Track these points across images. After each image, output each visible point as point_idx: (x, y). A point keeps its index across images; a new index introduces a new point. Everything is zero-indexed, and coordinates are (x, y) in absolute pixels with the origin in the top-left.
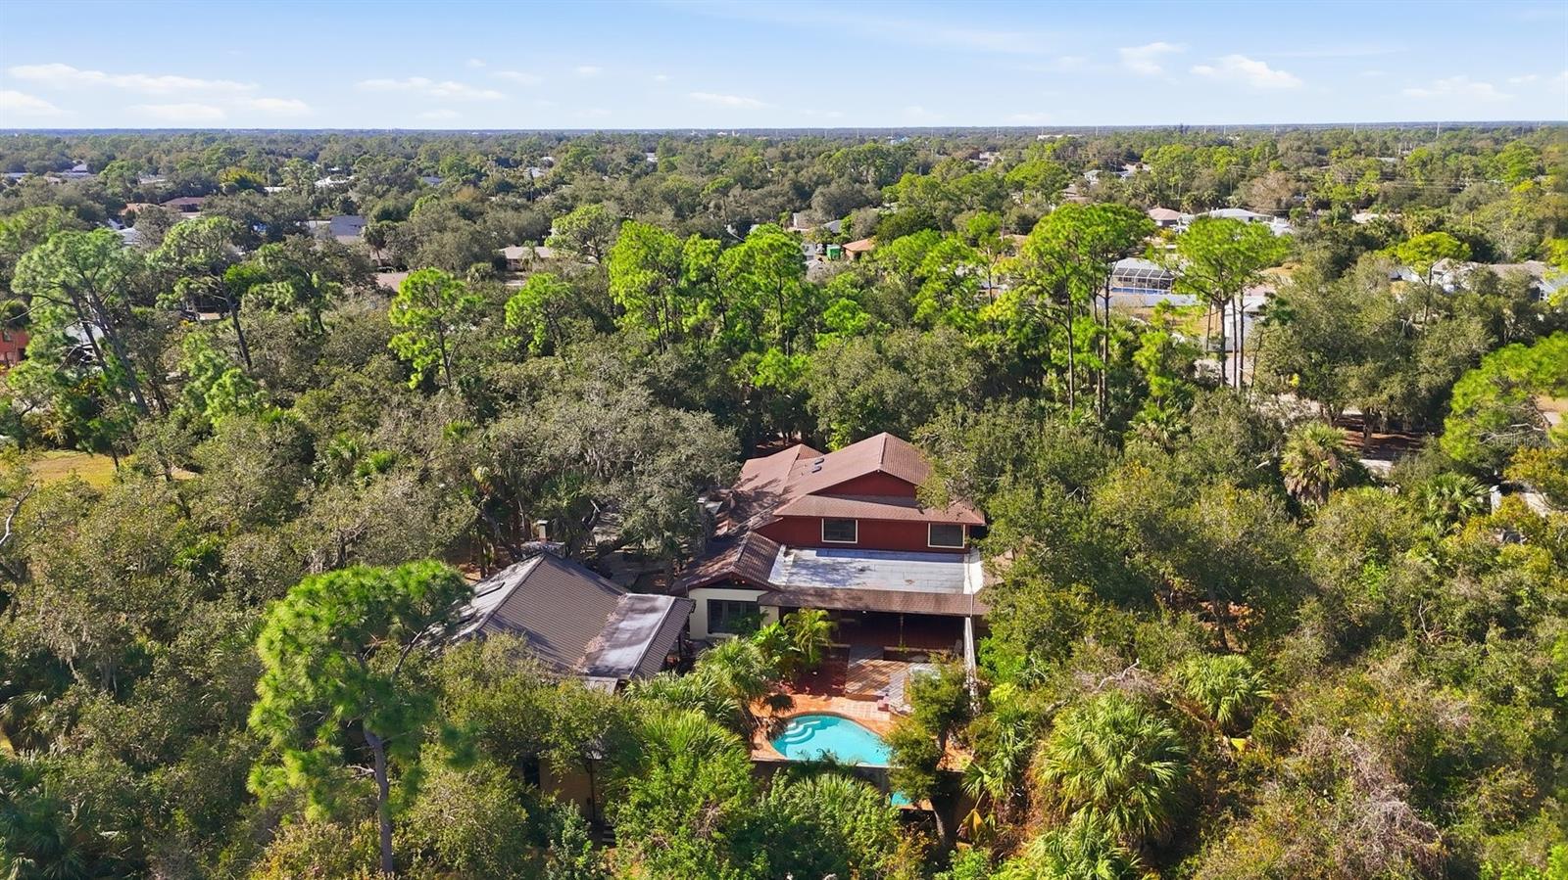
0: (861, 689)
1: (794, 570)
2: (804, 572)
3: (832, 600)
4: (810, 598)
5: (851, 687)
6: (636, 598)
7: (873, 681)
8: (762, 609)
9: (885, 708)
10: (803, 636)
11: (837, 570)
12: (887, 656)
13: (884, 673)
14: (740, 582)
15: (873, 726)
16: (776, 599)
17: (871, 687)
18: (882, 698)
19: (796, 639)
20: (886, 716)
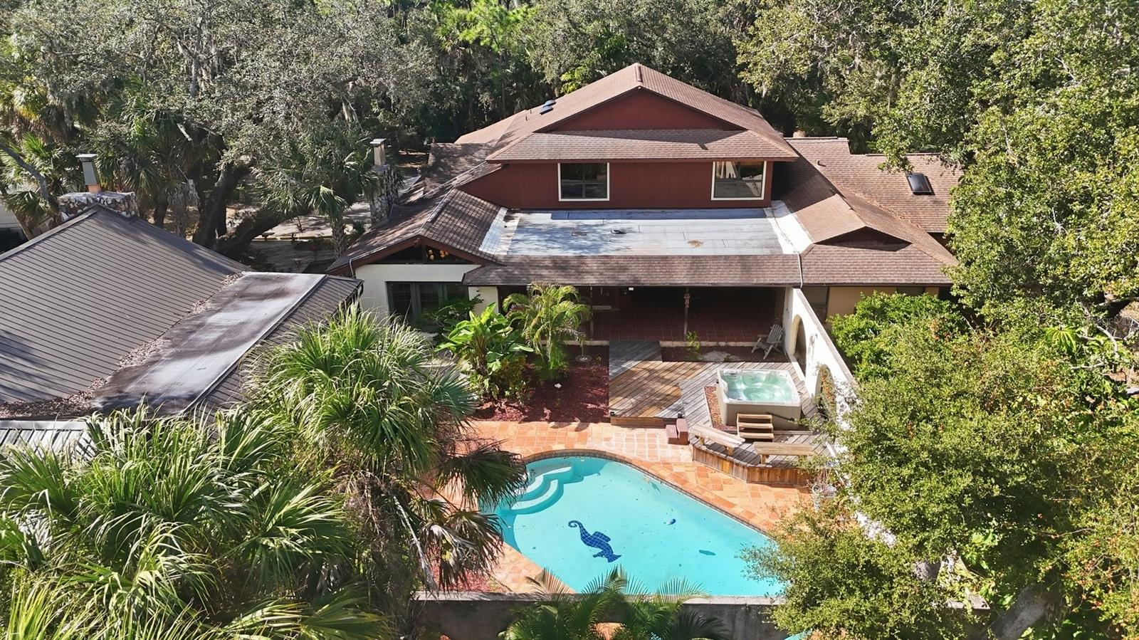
0: (636, 408)
1: (519, 237)
2: (535, 237)
3: (580, 273)
4: (545, 272)
5: (619, 405)
6: (256, 278)
7: (653, 393)
8: (472, 293)
9: (682, 439)
10: (536, 327)
11: (585, 234)
12: (667, 355)
13: (667, 382)
14: (437, 253)
15: (664, 473)
16: (494, 276)
17: (653, 404)
18: (673, 421)
19: (526, 333)
20: (685, 453)
